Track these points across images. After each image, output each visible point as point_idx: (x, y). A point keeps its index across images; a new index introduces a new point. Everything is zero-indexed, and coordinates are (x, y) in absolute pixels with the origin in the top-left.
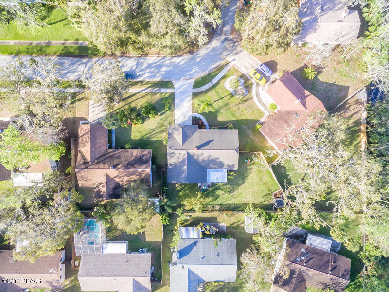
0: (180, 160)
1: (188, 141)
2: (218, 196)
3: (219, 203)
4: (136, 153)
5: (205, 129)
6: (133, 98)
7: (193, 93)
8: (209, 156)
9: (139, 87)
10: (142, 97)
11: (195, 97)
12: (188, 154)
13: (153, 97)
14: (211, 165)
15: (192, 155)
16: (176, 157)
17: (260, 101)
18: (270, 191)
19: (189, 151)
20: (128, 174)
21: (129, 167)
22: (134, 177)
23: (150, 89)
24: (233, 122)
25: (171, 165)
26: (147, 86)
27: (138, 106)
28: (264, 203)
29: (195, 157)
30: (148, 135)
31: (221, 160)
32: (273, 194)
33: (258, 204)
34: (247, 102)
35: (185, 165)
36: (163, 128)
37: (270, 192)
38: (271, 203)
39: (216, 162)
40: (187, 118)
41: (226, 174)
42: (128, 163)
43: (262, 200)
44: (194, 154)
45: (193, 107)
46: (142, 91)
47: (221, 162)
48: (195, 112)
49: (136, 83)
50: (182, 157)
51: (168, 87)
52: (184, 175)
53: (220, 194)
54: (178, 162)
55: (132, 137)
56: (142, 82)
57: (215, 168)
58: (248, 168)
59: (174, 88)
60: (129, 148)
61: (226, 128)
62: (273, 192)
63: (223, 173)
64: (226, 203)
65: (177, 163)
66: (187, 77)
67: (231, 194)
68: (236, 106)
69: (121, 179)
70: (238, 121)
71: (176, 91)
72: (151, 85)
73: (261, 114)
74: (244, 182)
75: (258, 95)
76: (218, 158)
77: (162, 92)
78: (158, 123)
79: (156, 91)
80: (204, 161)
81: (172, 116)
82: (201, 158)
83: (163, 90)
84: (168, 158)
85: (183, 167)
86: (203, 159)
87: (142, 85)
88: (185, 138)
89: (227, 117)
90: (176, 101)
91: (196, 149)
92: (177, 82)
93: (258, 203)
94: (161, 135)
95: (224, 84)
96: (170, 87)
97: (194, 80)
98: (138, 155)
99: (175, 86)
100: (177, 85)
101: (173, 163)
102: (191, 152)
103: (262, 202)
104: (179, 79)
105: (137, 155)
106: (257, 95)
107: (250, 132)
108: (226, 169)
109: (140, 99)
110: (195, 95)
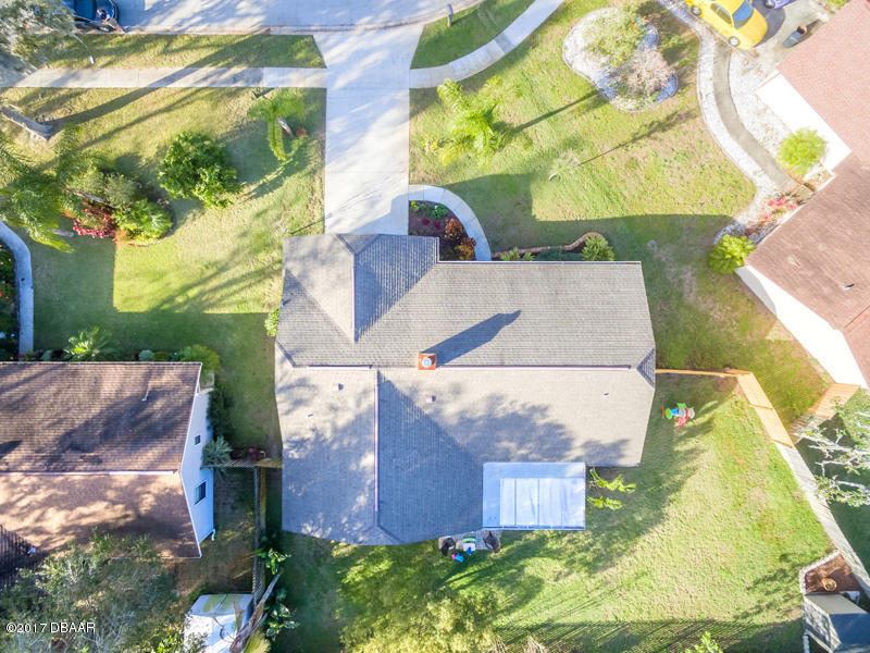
0: (344, 419)
1: (385, 318)
2: (538, 584)
3: (542, 618)
4: (117, 380)
5: (473, 258)
6: (127, 113)
7: (413, 92)
8: (495, 399)
9: (153, 63)
10: (168, 109)
11: (424, 108)
12: (384, 387)
13: (221, 110)
14: (505, 444)
15: (407, 393)
16: (319, 403)
17: (735, 127)
18: (784, 557)
19: (389, 374)
20: (64, 499)
21: (70, 456)
22: (100, 512)
23: (208, 69)
24: (607, 227)
25: (300, 444)
26: (192, 57)
27: (149, 152)
28: (758, 620)
29: (423, 401)
30: (192, 293)
31: (554, 416)
32: (803, 572)
33: (726, 625)
34: (670, 133)
35: (369, 444)
36: (264, 258)
37: (785, 566)
38: (795, 615)
39: (533, 428)
40: (383, 209)
41: (581, 486)
42: (69, 434)
43: (749, 601)
44: (415, 390)
45: (413, 158)
46: (171, 79)
47: (554, 428)
48: (423, 181)
49: (139, 45)
50: (351, 403)
51: (291, 63)
52: (362, 500)
53: (547, 576)
54: (335, 430)
55: (118, 303)
56: (169, 38)
57: (524, 459)
58: (681, 448)
59: (322, 65)
60: (87, 358)
61: (577, 254)
62: (802, 565)
63: (567, 482)
64: (576, 618)
65: (328, 435)
66: (386, 15)
67: (600, 576)
68: (621, 151)
69: (28, 522)
70: (629, 220)
71: (334, 78)
72: (210, 52)
73: (742, 188)
74: (660, 518)
75: (726, 101)
76: (543, 410)
77: (264, 84)
78: (244, 235)
79: (235, 79)
80: (471, 421)
81: (314, 198)
82: (451, 410)
83: (271, 77)
84: (282, 407)
85: (360, 455)
86: (462, 415)
87: (166, 52)
88: (371, 303)
89: (578, 200)
90: (334, 126)
91: (427, 362)
92: (334, 38)
93: (729, 619)
94: (260, 290)
95: (561, 48)
96: (304, 63)
97: (417, 30)
98: (128, 394)
99: (327, 57)
100: (335, 51)
101: (310, 435)
102: (401, 377)
103: (746, 615)
104: (347, 27)
105: (119, 392)
106: (718, 96)
107: (688, 275)
108: (578, 460)
109: (157, 119)
110: (424, 99)
